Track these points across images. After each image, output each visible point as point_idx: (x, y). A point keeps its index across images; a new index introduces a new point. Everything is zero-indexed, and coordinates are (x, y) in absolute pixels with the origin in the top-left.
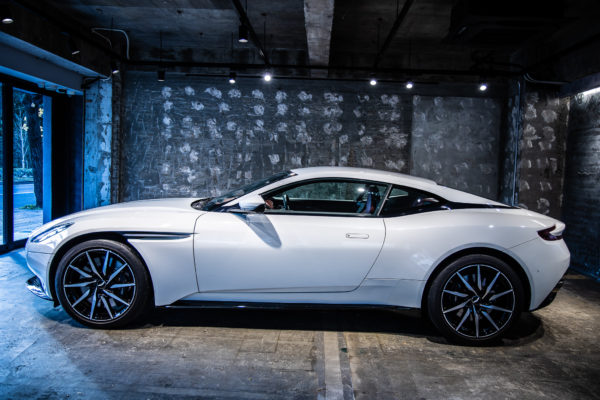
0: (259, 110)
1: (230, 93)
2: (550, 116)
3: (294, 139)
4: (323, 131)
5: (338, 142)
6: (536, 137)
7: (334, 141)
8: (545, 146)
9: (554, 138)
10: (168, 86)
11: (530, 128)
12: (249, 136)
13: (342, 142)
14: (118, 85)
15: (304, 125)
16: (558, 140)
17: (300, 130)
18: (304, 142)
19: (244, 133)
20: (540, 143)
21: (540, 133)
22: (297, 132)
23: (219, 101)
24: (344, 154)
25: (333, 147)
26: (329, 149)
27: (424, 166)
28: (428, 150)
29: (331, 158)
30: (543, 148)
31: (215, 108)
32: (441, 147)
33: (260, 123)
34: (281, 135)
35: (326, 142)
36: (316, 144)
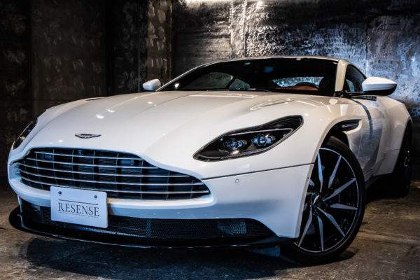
2: (162, 17)
6: (155, 36)
8: (161, 46)
9: (165, 38)
11: (151, 27)
16: (167, 42)
20: (158, 43)
21: (157, 33)
27: (45, 60)
28: (48, 40)
30: (159, 48)
32: (60, 39)
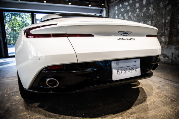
0: (137, 5)
1: (130, 2)
3: (148, 13)
4: (159, 6)
5: (166, 9)
7: (164, 10)
10: (117, 6)
12: (135, 16)
13: (168, 9)
14: (107, 9)
15: (152, 6)
17: (151, 9)
18: (152, 14)
19: (133, 16)
22: (149, 10)
23: (127, 6)
24: (168, 16)
25: (164, 13)
26: (162, 15)
29: (162, 19)
31: (126, 9)
33: (138, 10)
34: (144, 13)
35: (161, 12)
36: (157, 14)
